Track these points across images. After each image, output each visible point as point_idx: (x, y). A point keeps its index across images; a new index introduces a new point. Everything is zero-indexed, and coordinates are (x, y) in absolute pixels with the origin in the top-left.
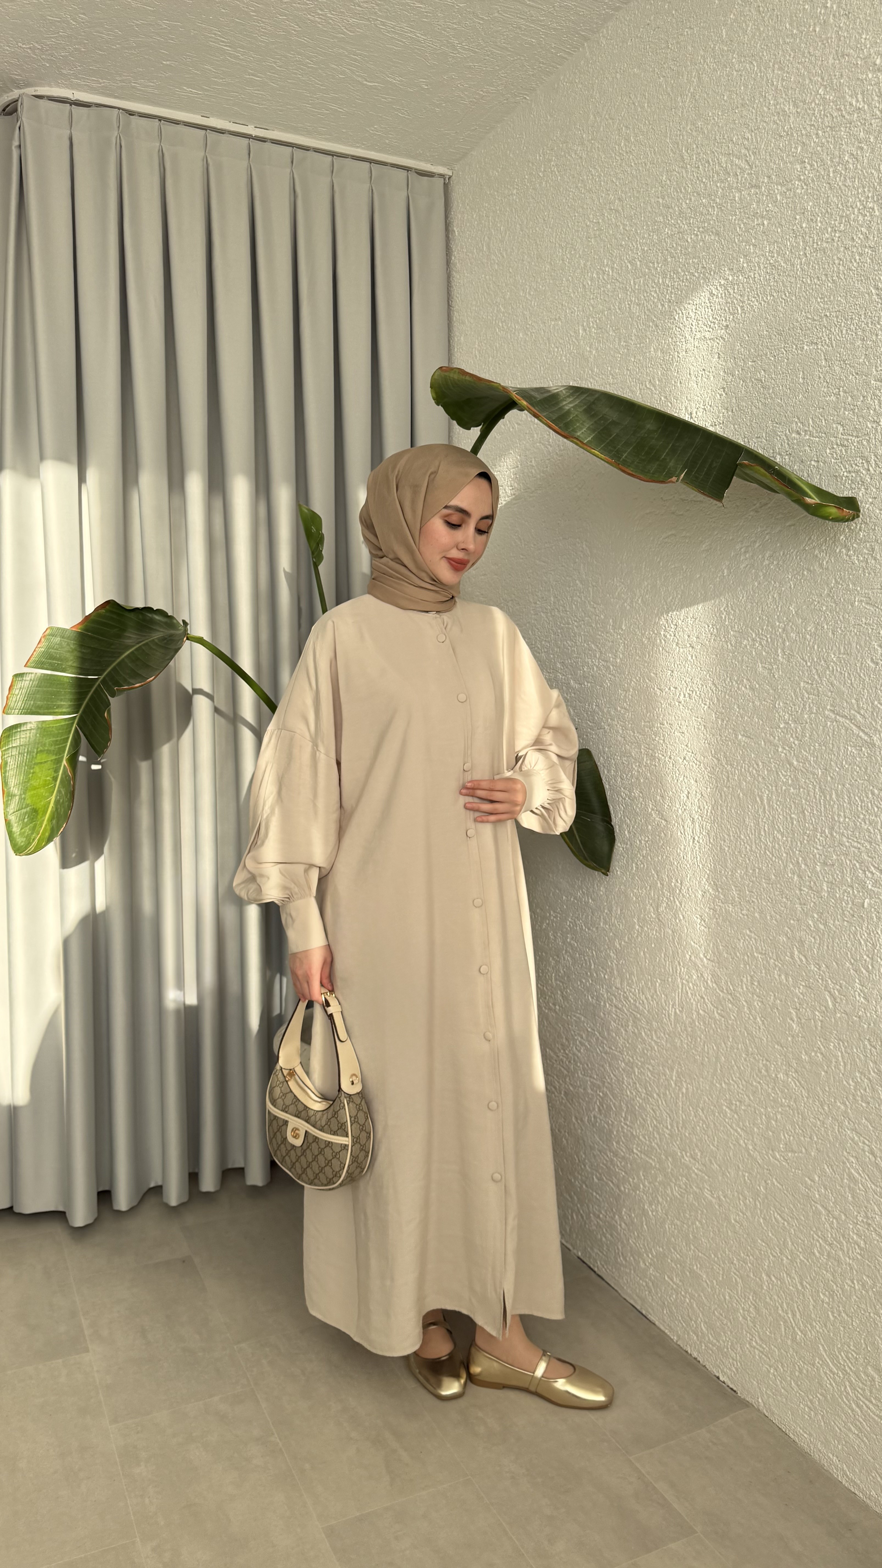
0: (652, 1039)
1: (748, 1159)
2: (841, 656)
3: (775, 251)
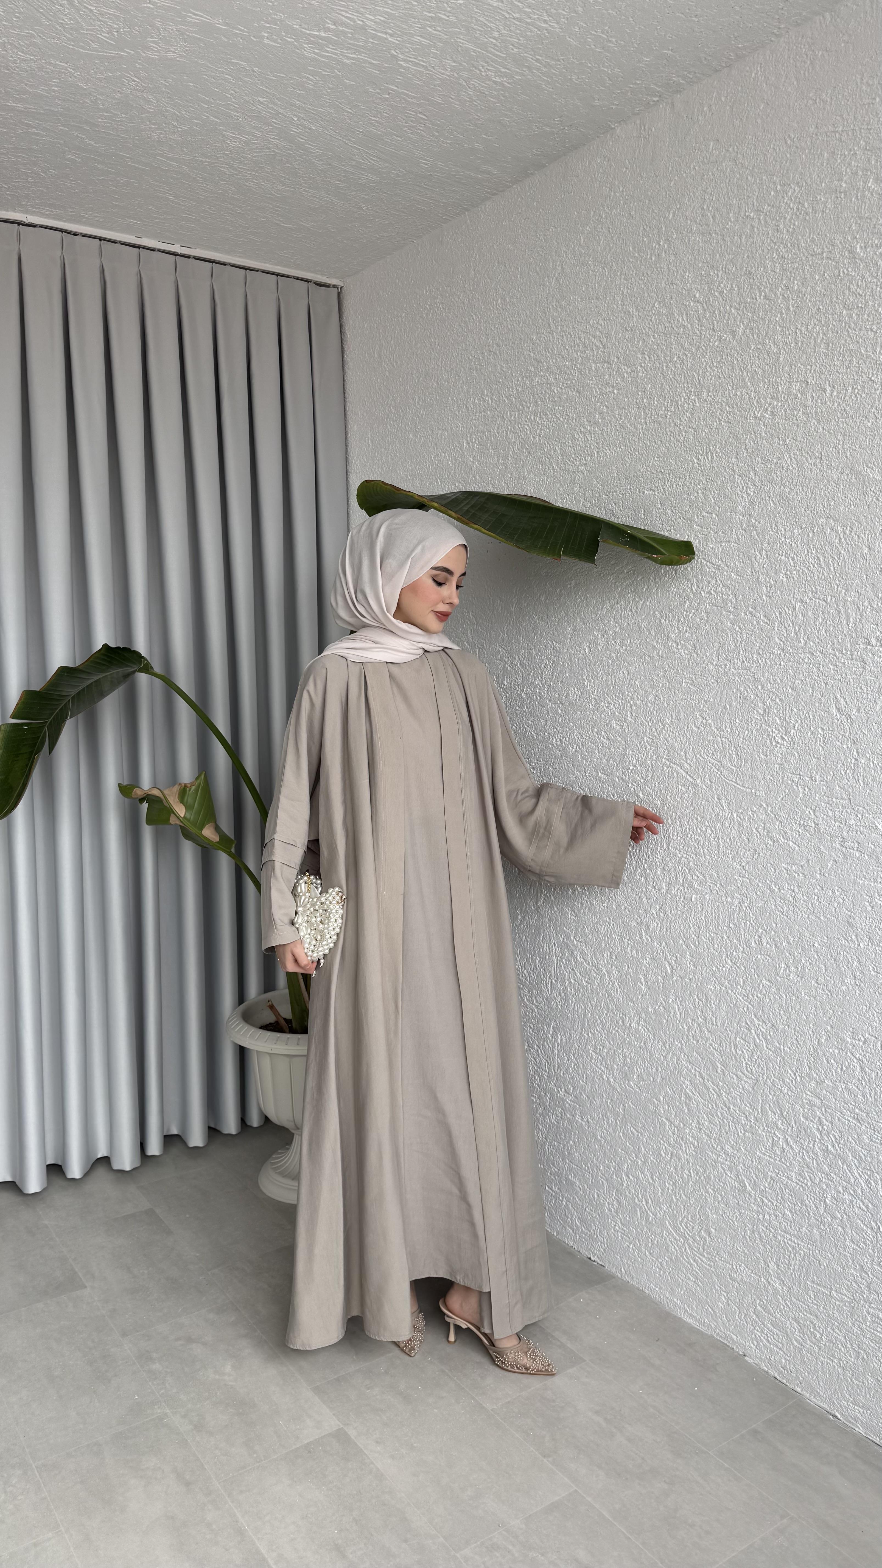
0: (533, 1004)
1: (610, 1090)
2: (673, 720)
3: (623, 415)
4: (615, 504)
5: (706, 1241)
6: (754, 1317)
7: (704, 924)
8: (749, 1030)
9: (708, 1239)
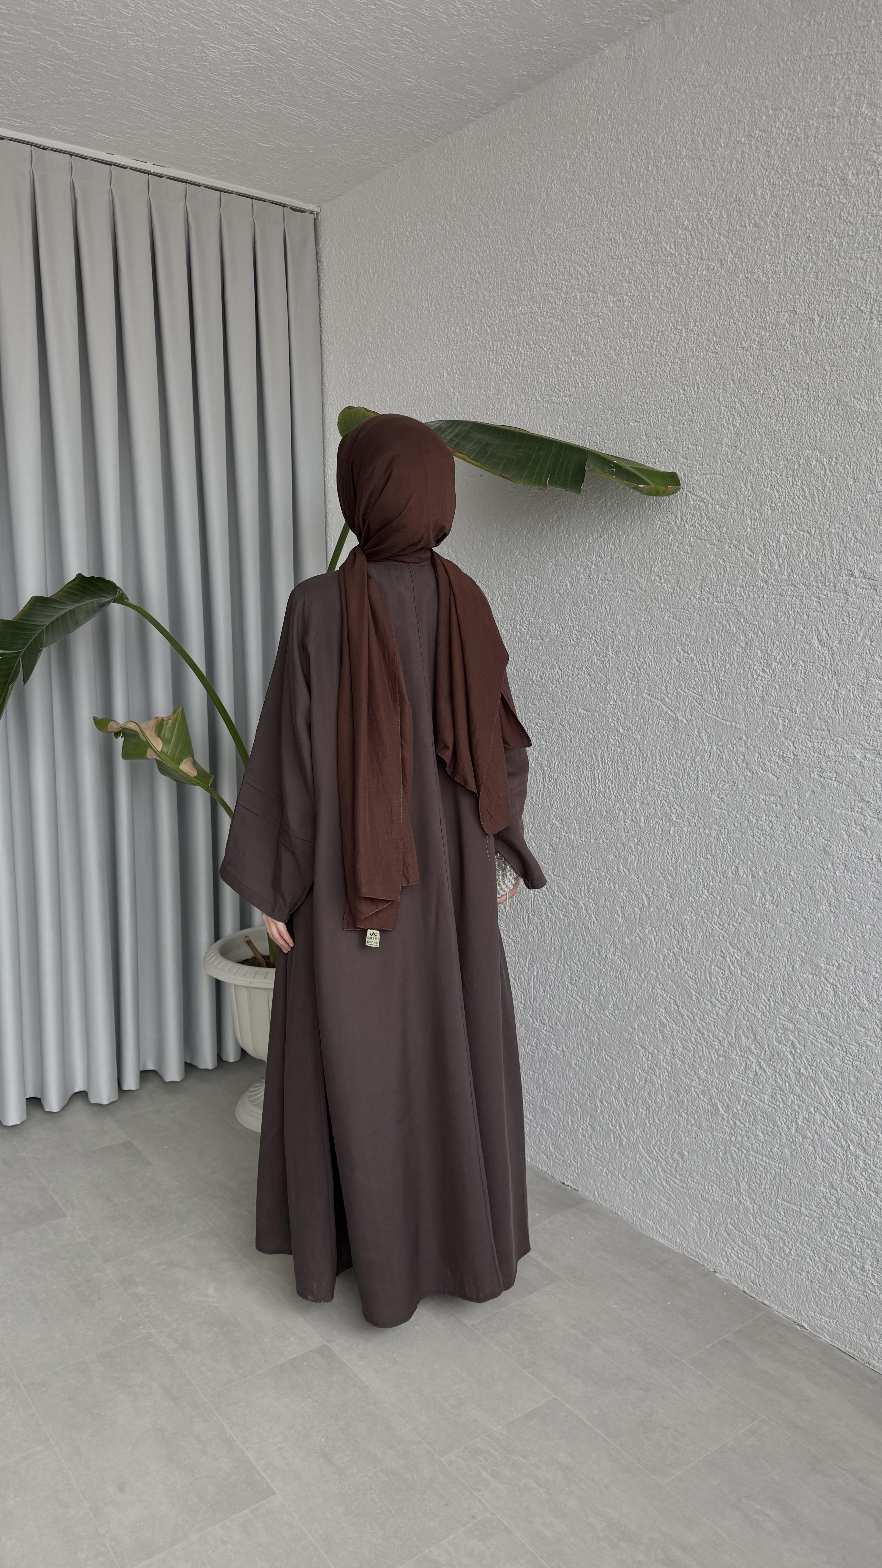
1: (585, 1020)
2: (655, 655)
3: (608, 345)
4: (599, 436)
5: (678, 1163)
6: (725, 1234)
7: (682, 856)
8: (724, 957)
9: (680, 1161)
